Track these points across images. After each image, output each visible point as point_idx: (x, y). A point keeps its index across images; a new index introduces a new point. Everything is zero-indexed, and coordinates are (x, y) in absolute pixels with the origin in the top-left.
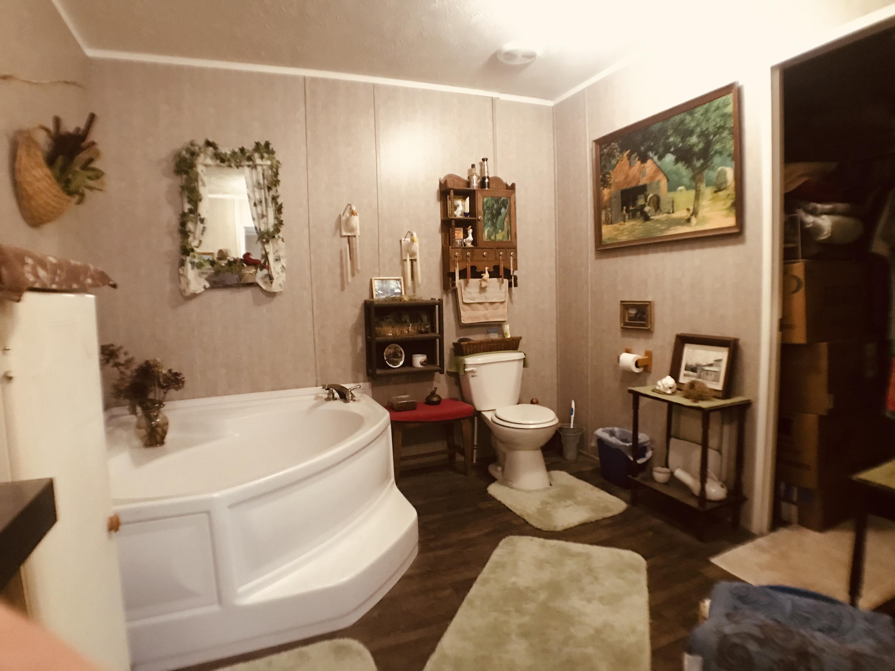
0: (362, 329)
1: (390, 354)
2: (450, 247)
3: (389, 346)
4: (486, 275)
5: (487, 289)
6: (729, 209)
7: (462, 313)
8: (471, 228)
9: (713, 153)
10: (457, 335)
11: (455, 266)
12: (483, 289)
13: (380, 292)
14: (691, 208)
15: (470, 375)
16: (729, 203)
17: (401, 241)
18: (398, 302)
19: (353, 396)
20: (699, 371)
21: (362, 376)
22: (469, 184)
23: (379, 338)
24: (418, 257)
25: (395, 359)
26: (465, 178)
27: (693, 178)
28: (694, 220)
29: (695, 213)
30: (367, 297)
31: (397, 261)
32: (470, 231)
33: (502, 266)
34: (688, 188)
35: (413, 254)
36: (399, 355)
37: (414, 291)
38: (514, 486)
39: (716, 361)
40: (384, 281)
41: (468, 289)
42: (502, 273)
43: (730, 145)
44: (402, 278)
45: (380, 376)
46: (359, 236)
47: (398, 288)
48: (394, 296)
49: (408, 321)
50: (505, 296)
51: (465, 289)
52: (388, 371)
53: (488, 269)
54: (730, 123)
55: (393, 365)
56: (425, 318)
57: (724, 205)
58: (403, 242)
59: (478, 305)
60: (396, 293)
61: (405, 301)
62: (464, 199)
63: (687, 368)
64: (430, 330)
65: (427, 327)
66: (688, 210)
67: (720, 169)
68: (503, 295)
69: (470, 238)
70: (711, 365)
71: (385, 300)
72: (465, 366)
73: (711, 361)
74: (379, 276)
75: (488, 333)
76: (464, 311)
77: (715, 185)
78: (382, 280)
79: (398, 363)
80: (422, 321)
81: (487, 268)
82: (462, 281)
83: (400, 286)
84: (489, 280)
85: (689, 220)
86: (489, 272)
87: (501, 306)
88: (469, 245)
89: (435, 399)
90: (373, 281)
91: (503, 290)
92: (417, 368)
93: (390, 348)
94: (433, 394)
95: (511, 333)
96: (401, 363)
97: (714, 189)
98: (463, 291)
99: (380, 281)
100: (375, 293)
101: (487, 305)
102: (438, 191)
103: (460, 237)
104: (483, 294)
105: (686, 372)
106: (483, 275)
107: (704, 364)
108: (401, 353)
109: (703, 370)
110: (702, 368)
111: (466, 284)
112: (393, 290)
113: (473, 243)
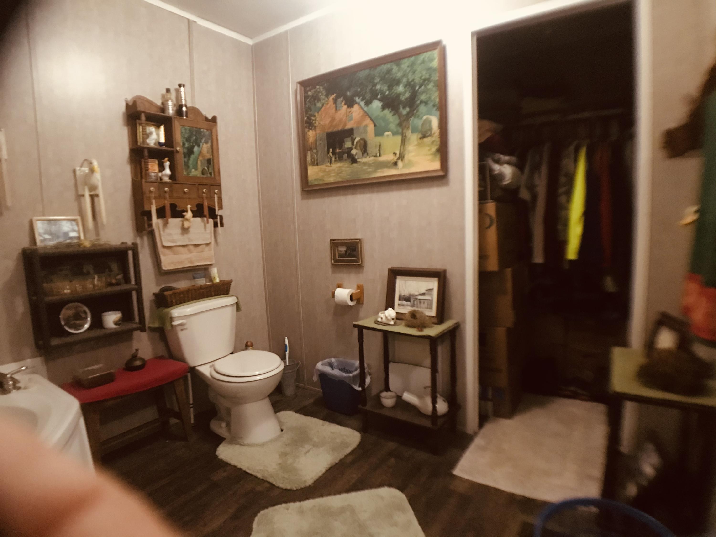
0: (23, 288)
1: (69, 317)
2: (144, 181)
3: (67, 306)
4: (189, 214)
5: (191, 230)
6: (434, 154)
7: (163, 258)
8: (169, 160)
9: (418, 102)
10: (158, 284)
11: (151, 203)
12: (185, 230)
13: (47, 237)
14: (398, 153)
15: (179, 329)
16: (434, 149)
17: (74, 171)
18: (76, 249)
19: (15, 381)
20: (412, 300)
21: (27, 351)
22: (163, 109)
23: (50, 298)
24: (100, 191)
25: (77, 322)
26: (159, 103)
27: (400, 125)
28: (400, 163)
29: (401, 157)
30: (25, 243)
31: (71, 195)
32: (167, 164)
33: (206, 204)
34: (394, 134)
35: (93, 188)
36: (83, 315)
37: (98, 234)
38: (246, 442)
39: (427, 290)
40: (52, 222)
41: (167, 231)
42: (206, 212)
43: (435, 96)
44: (78, 218)
45: (58, 347)
46: (6, 160)
47: (73, 231)
48: (68, 241)
49: (92, 271)
50: (211, 238)
51: (164, 230)
52: (68, 340)
53: (191, 208)
54: (436, 77)
55: (75, 330)
56: (115, 267)
57: (429, 150)
58: (78, 173)
59: (181, 249)
60: (71, 238)
61: (85, 247)
62: (158, 127)
63: (402, 298)
64: (123, 281)
65: (119, 277)
66: (395, 154)
67: (425, 117)
68: (208, 236)
69: (168, 171)
70: (423, 294)
71: (56, 247)
72: (172, 319)
73: (423, 291)
74: (44, 215)
75: (194, 278)
76: (164, 255)
77: (421, 132)
78: (50, 220)
79: (82, 326)
80: (111, 270)
81: (189, 207)
82: (160, 221)
83: (76, 228)
84: (192, 219)
85: (395, 164)
86: (192, 211)
87: (207, 249)
88: (166, 179)
89: (138, 363)
90: (34, 222)
91: (208, 231)
92: (111, 329)
93: (69, 309)
94: (134, 357)
95: (219, 277)
96: (86, 326)
97: (420, 135)
98: (162, 232)
99: (45, 222)
100: (38, 239)
101: (192, 248)
102: (124, 114)
103: (154, 170)
104: (186, 236)
105: (400, 302)
106: (185, 214)
107: (417, 293)
108: (85, 312)
109: (416, 299)
110: (415, 297)
111: (166, 224)
112: (66, 234)
113: (171, 177)
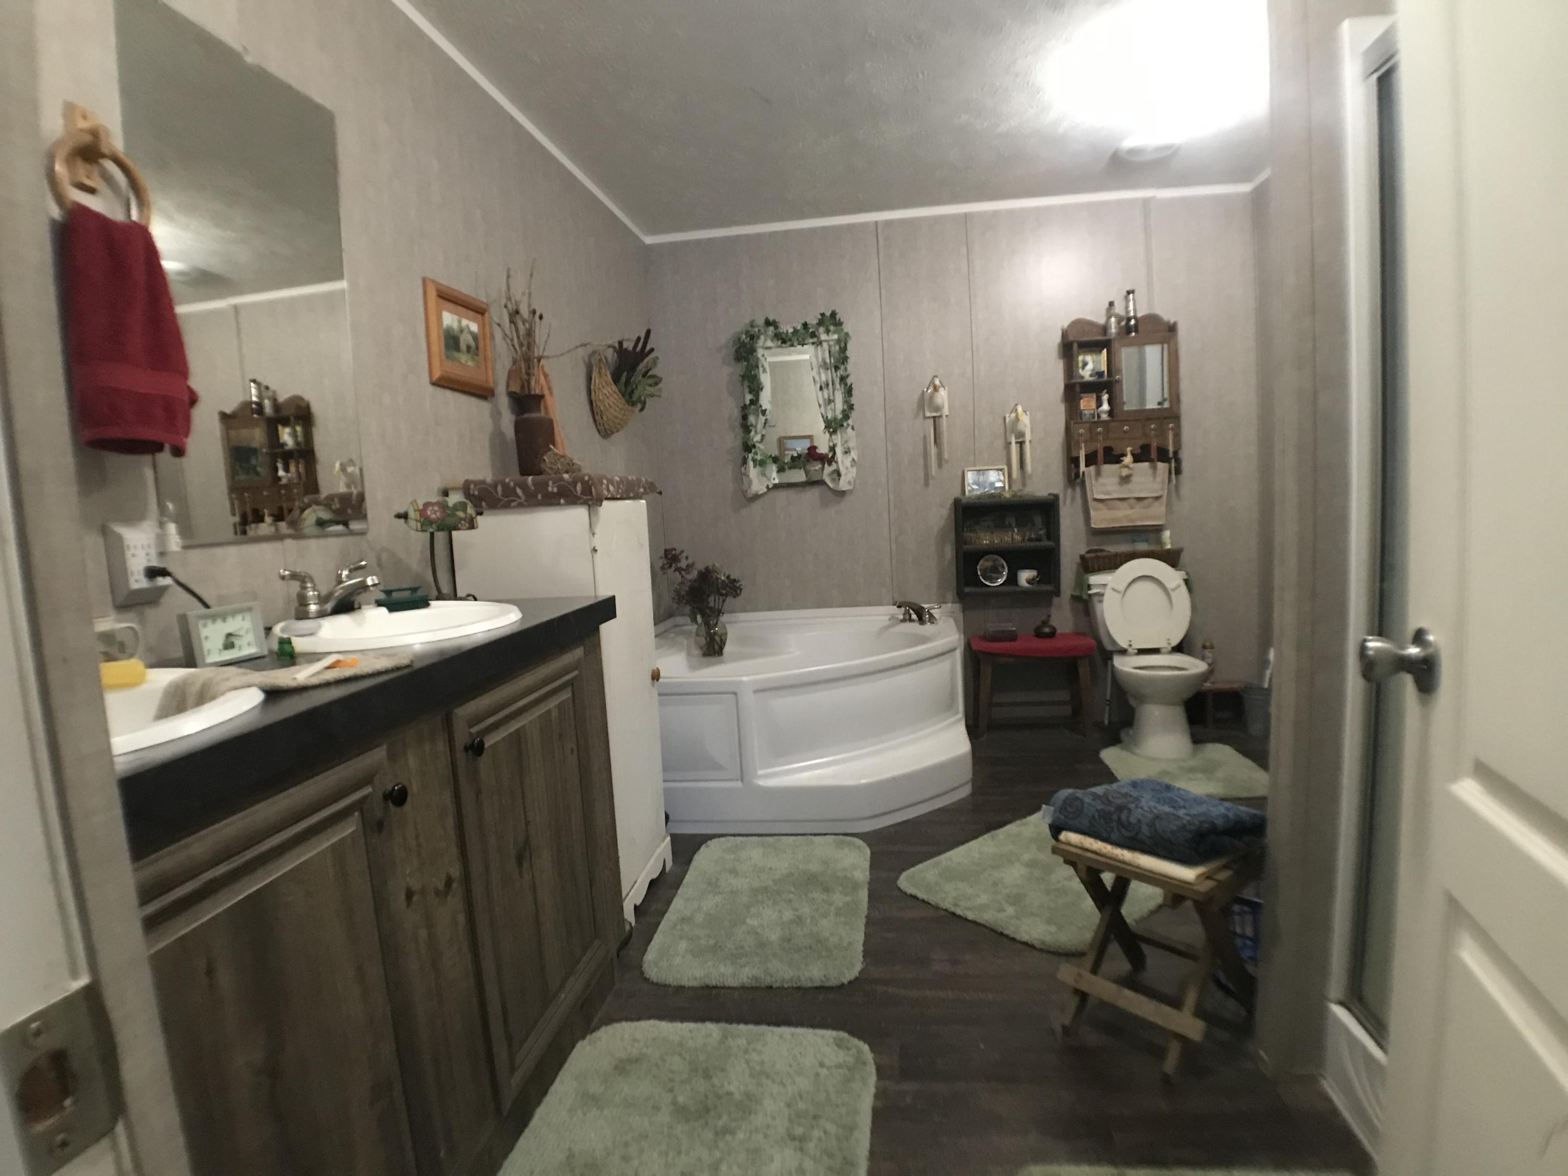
0: (952, 536)
1: (987, 568)
2: (1072, 422)
3: (986, 557)
4: (1128, 459)
5: (1133, 479)
7: (1092, 513)
8: (1107, 393)
10: (1088, 545)
11: (1080, 448)
12: (1126, 480)
13: (975, 487)
15: (1095, 599)
17: (1005, 418)
18: (997, 500)
19: (931, 616)
21: (950, 595)
22: (1105, 329)
23: (968, 546)
24: (1028, 437)
25: (994, 575)
30: (957, 493)
31: (1000, 443)
32: (1105, 397)
33: (1154, 445)
35: (1021, 435)
36: (1000, 569)
37: (1024, 484)
41: (1101, 480)
42: (1154, 455)
44: (1005, 467)
45: (968, 594)
46: (947, 416)
47: (1001, 481)
48: (993, 491)
49: (1014, 525)
50: (1163, 489)
51: (1096, 480)
52: (984, 589)
53: (1131, 451)
55: (990, 583)
56: (1038, 520)
58: (1007, 420)
59: (1118, 502)
60: (996, 488)
61: (1005, 498)
64: (1044, 537)
65: (1042, 532)
68: (1157, 486)
69: (1106, 407)
71: (979, 497)
74: (975, 466)
75: (1134, 541)
76: (1096, 509)
78: (980, 471)
79: (992, 580)
80: (1034, 524)
81: (1129, 449)
82: (1092, 468)
83: (1002, 478)
84: (1131, 465)
86: (1133, 455)
87: (1157, 504)
88: (1104, 417)
89: (1047, 630)
90: (965, 471)
91: (1159, 479)
92: (1022, 587)
93: (987, 560)
94: (1045, 623)
95: (1172, 543)
96: (1000, 581)
98: (1094, 482)
99: (975, 472)
100: (967, 489)
101: (1133, 501)
102: (1059, 345)
103: (1091, 406)
104: (1126, 487)
106: (1124, 458)
108: (1003, 567)
111: (1098, 474)
112: (992, 484)
113: (1110, 413)
